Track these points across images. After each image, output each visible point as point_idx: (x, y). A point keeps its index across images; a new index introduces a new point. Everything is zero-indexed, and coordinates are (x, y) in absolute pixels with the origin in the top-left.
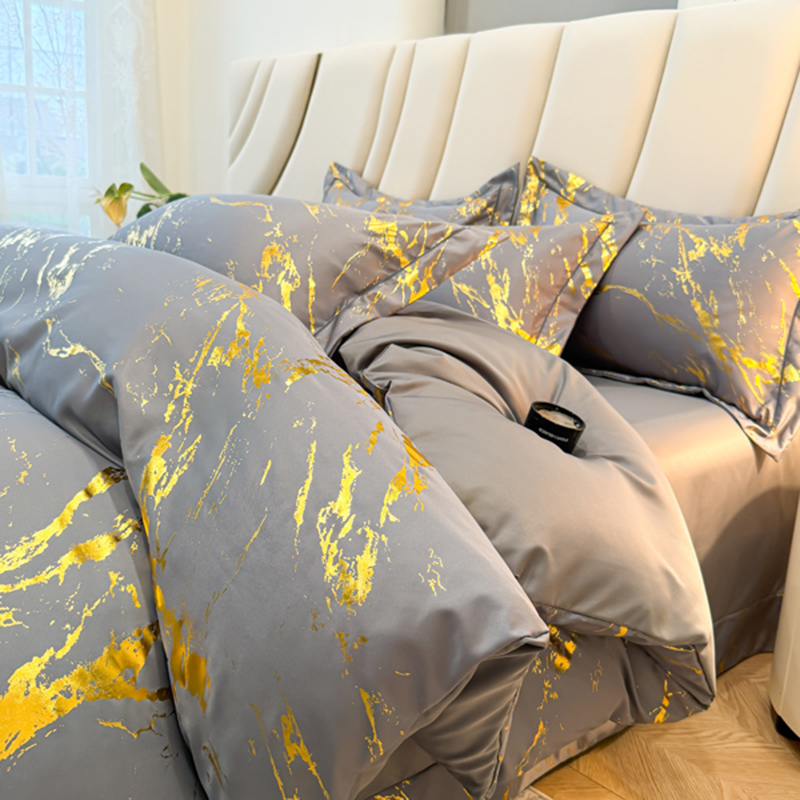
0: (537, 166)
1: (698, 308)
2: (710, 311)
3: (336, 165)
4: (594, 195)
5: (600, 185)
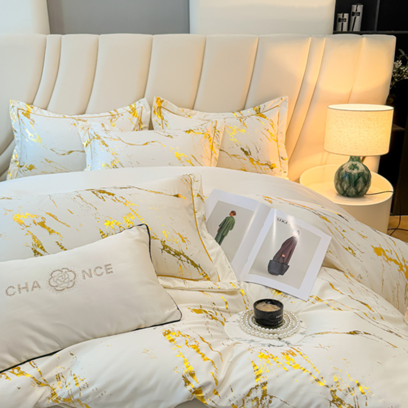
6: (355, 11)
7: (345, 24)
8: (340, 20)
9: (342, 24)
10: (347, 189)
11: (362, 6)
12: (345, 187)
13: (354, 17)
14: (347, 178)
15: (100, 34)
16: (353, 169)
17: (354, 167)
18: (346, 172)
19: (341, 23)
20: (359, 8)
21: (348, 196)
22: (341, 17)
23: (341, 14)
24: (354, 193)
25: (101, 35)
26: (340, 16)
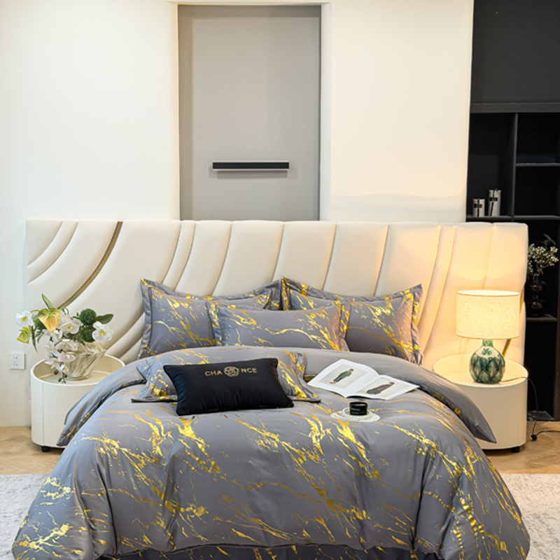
0: (285, 280)
1: (386, 331)
2: (390, 331)
3: (145, 280)
4: (314, 291)
5: (314, 287)
6: (492, 196)
7: (482, 210)
8: (476, 206)
9: (478, 210)
10: (480, 374)
11: (499, 191)
12: (478, 373)
13: (491, 202)
14: (478, 363)
15: (232, 220)
16: (485, 354)
17: (486, 352)
18: (478, 357)
19: (476, 209)
20: (496, 194)
21: (482, 382)
22: (477, 203)
23: (477, 200)
24: (487, 379)
25: (235, 222)
26: (476, 201)
